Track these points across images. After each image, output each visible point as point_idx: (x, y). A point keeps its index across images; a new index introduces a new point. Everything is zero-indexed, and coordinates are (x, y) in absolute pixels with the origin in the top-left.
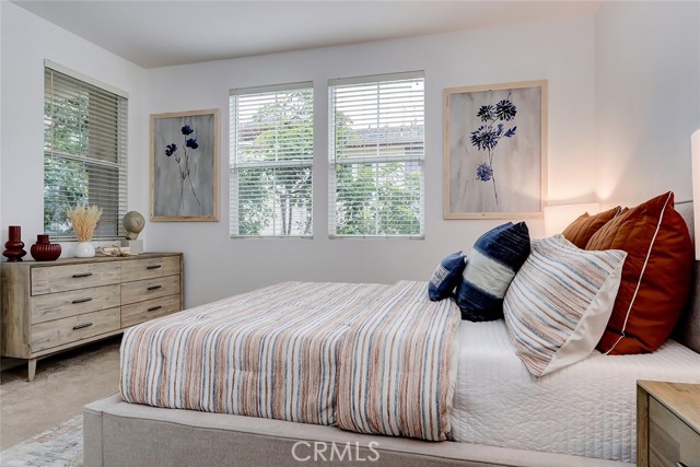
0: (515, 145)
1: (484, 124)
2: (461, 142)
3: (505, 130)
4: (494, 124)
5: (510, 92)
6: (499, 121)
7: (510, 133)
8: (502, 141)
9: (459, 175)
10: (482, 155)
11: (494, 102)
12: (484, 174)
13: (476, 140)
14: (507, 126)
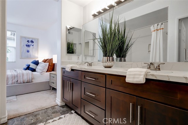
0: (33, 47)
1: (28, 43)
2: (24, 46)
3: (32, 45)
4: (30, 44)
5: (33, 39)
6: (31, 43)
7: (33, 45)
8: (31, 46)
9: (23, 51)
10: (28, 48)
11: (30, 40)
12: (28, 51)
13: (27, 46)
14: (32, 44)
